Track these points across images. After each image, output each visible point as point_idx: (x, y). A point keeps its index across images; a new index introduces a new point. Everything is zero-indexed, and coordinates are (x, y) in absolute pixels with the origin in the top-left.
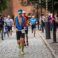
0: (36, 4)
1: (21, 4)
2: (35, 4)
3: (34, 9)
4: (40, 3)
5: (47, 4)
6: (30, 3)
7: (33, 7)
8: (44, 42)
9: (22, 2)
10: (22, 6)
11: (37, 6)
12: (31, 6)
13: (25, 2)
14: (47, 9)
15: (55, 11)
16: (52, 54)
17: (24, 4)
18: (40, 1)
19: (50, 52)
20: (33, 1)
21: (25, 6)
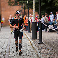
0: (24, 5)
1: (8, 4)
2: (22, 4)
3: (22, 9)
4: (27, 3)
5: (34, 4)
6: (18, 3)
7: (21, 7)
8: (30, 42)
9: (10, 2)
10: (9, 6)
11: (24, 6)
12: (19, 6)
13: (13, 1)
14: (34, 9)
15: (41, 12)
16: (37, 55)
17: (11, 3)
18: (27, 1)
19: (36, 53)
20: (20, 2)
21: (13, 6)
